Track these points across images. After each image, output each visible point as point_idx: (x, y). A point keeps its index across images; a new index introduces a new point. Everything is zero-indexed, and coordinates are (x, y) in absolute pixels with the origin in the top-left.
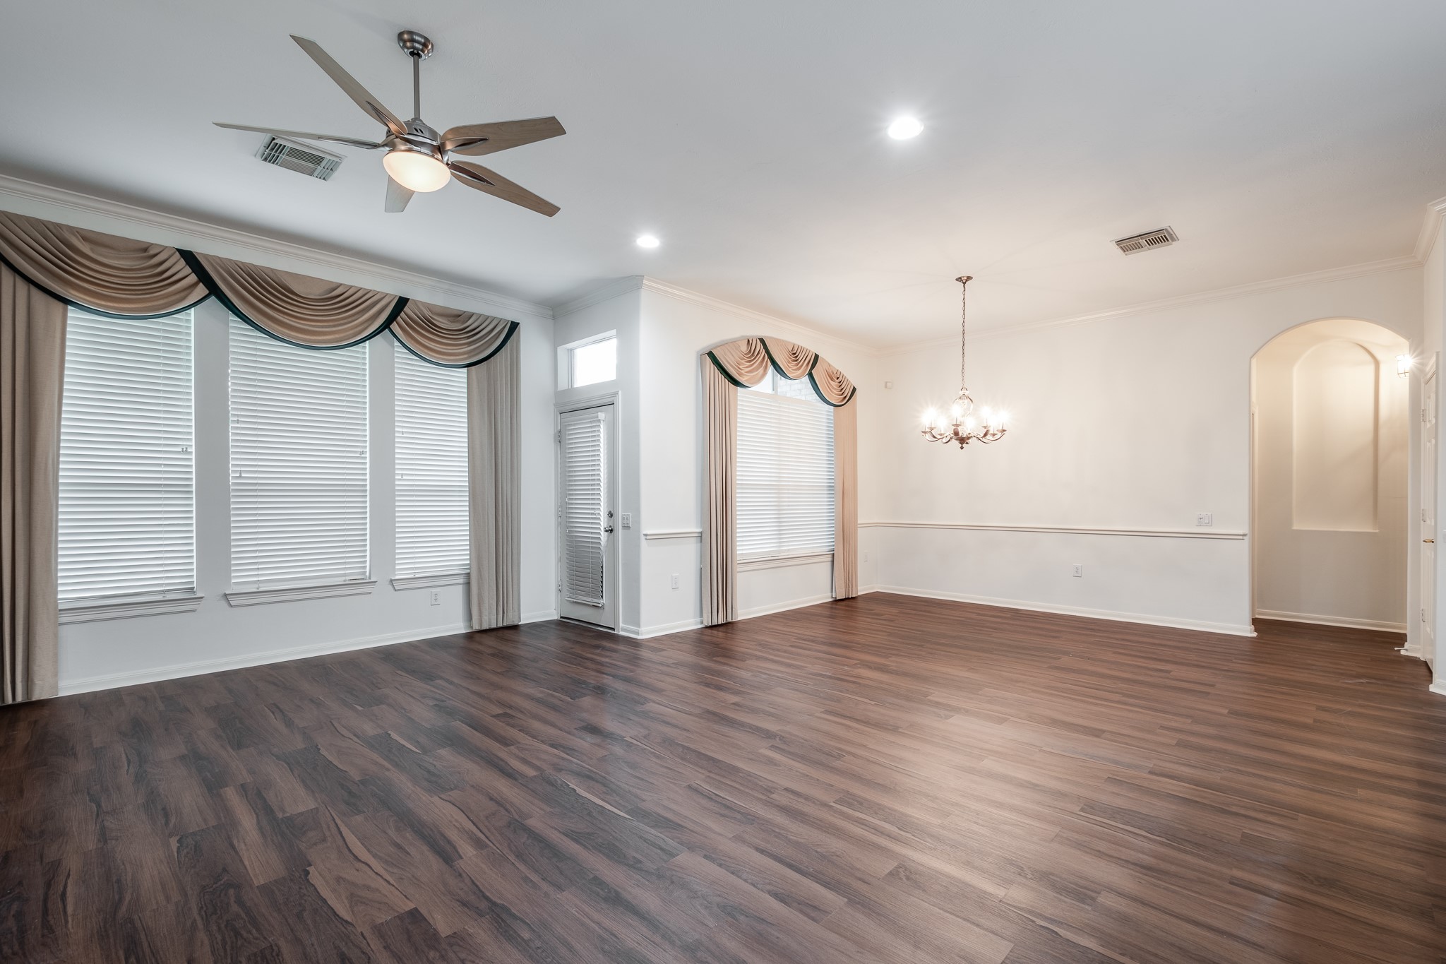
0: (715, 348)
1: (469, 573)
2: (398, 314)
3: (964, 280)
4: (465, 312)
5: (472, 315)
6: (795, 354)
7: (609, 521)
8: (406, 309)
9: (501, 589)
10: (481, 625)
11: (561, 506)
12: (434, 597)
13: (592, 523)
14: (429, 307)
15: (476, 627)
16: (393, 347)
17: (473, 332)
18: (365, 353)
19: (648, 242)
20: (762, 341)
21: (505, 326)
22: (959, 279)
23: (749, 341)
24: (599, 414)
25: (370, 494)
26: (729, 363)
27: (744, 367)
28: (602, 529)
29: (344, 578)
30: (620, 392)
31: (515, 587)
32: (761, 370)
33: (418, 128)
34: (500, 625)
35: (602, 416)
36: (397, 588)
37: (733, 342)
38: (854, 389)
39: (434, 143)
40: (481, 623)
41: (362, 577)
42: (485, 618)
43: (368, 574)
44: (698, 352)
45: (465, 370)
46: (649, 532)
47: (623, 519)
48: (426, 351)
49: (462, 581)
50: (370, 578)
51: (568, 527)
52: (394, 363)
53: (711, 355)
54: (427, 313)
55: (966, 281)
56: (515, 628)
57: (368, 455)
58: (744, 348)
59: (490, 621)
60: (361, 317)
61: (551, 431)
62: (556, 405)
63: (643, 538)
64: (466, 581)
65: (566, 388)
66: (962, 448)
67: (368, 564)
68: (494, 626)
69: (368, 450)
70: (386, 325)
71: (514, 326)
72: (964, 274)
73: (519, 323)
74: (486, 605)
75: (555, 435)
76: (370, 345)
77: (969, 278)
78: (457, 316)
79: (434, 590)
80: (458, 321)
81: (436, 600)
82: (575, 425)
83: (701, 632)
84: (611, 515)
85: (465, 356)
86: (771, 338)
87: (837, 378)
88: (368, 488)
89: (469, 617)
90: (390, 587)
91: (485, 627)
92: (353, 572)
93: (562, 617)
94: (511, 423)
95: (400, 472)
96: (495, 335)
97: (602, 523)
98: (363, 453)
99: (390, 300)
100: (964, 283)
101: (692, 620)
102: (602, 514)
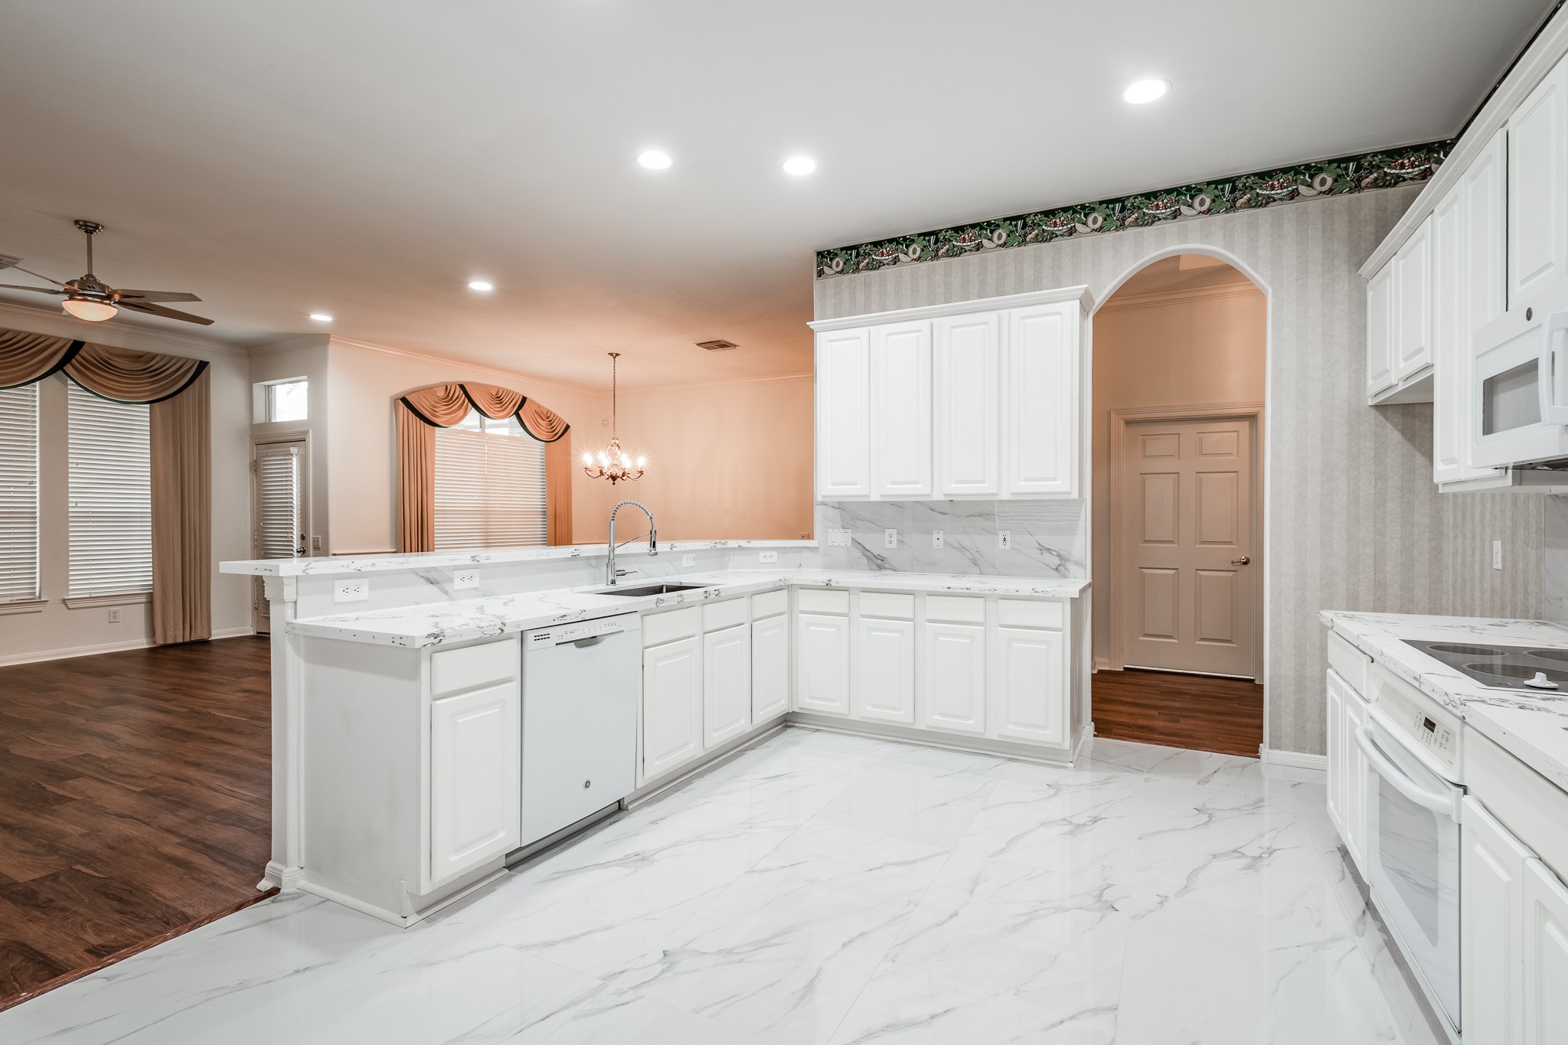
0: (409, 394)
1: (151, 593)
2: (73, 356)
3: (615, 355)
4: (147, 353)
5: (156, 356)
6: (499, 397)
7: (301, 543)
8: (81, 352)
9: (188, 607)
10: (165, 640)
11: (257, 530)
12: (112, 616)
13: (286, 545)
14: (108, 349)
15: (160, 642)
16: (66, 385)
17: (155, 373)
18: (35, 391)
19: (321, 318)
20: (462, 387)
21: (193, 365)
22: (611, 354)
23: (447, 387)
24: (291, 448)
25: (40, 521)
26: (425, 409)
27: (441, 409)
28: (295, 550)
29: (11, 598)
30: (311, 431)
31: (204, 606)
32: (461, 412)
33: (90, 285)
34: (187, 639)
35: (294, 450)
36: (70, 606)
37: (430, 389)
38: (568, 427)
39: (104, 294)
40: (165, 637)
41: (32, 597)
42: (170, 633)
43: (37, 594)
44: (391, 398)
45: (148, 406)
47: (314, 541)
48: (104, 389)
49: (144, 600)
50: (40, 597)
51: (263, 549)
52: (67, 399)
53: (404, 400)
54: (104, 354)
56: (205, 643)
57: (38, 485)
58: (441, 393)
59: (176, 635)
60: (32, 360)
61: (247, 461)
62: (252, 437)
64: (148, 600)
65: (263, 421)
66: (614, 485)
67: (38, 585)
68: (180, 640)
69: (38, 480)
70: (59, 367)
71: (203, 365)
72: (614, 351)
73: (208, 363)
74: (171, 621)
75: (251, 464)
76: (41, 385)
77: (617, 355)
78: (138, 357)
79: (112, 609)
80: (139, 362)
81: (115, 617)
82: (269, 456)
84: (303, 538)
85: (148, 393)
86: (472, 384)
87: (549, 418)
88: (38, 515)
89: (152, 632)
90: (63, 605)
91: (170, 641)
92: (21, 592)
93: (258, 633)
94: (199, 454)
95: (75, 500)
96: (179, 375)
97: (295, 545)
98: (32, 482)
99: (63, 344)
100: (614, 358)
102: (295, 537)
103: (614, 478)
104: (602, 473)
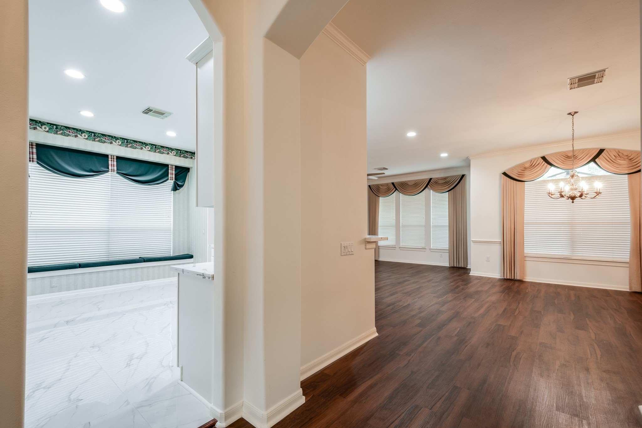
0: (510, 169)
2: (429, 182)
8: (431, 181)
14: (438, 178)
17: (449, 182)
21: (460, 176)
22: (570, 114)
23: (532, 160)
27: (526, 173)
32: (541, 171)
36: (431, 251)
45: (448, 192)
46: (473, 240)
49: (448, 252)
52: (430, 195)
53: (504, 173)
54: (436, 180)
55: (574, 114)
57: (425, 218)
58: (528, 165)
63: (472, 242)
66: (573, 202)
70: (427, 186)
71: (463, 176)
72: (572, 111)
73: (465, 175)
76: (423, 192)
77: (576, 113)
78: (445, 179)
79: (441, 253)
81: (441, 256)
83: (500, 280)
85: (448, 189)
99: (428, 179)
100: (573, 115)
101: (498, 275)
103: (573, 198)
104: (562, 196)
